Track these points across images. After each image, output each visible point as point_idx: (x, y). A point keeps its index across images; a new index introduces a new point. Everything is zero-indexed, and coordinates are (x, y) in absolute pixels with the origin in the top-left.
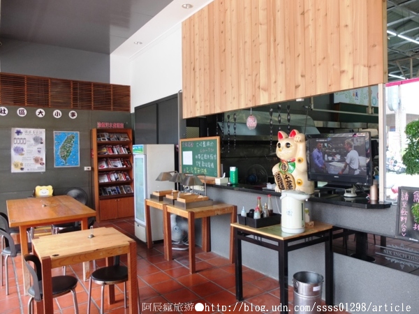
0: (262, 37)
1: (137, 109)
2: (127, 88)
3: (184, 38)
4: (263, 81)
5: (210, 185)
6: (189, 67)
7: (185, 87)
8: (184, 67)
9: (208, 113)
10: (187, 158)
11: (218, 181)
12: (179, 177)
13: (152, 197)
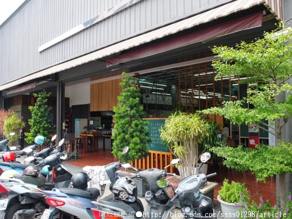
0: (110, 96)
1: (72, 106)
2: (69, 98)
3: (91, 89)
4: (111, 105)
5: (98, 129)
6: (92, 97)
7: (91, 102)
8: (91, 97)
9: (98, 111)
10: (91, 123)
11: (100, 128)
12: (89, 127)
13: (82, 133)
